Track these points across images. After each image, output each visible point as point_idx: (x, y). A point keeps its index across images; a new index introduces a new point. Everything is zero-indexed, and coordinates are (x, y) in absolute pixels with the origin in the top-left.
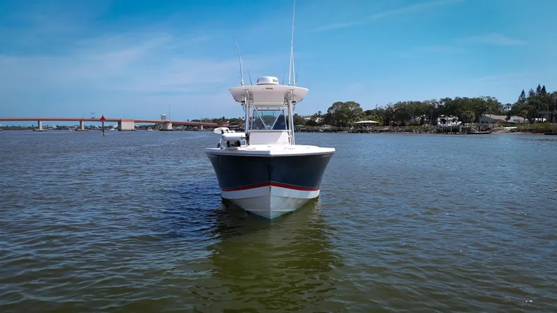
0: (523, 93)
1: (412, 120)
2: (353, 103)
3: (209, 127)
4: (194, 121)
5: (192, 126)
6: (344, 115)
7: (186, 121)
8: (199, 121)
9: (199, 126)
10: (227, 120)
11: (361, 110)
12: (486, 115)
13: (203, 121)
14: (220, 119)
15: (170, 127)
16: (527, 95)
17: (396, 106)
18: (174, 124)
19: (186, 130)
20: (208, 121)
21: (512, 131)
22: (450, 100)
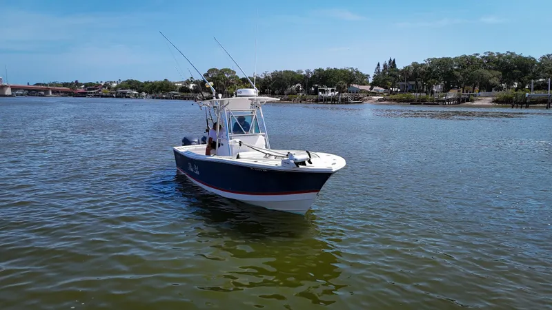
0: (379, 65)
1: (289, 89)
2: (229, 70)
3: (58, 92)
4: (38, 84)
5: (37, 90)
6: (220, 82)
7: (26, 85)
8: (46, 85)
9: (46, 91)
10: (81, 84)
11: (237, 77)
12: (354, 85)
13: (51, 85)
14: (72, 83)
15: (8, 92)
16: (382, 68)
17: (273, 74)
18: (14, 89)
19: (28, 95)
20: (57, 85)
21: (380, 100)
22: (323, 70)
